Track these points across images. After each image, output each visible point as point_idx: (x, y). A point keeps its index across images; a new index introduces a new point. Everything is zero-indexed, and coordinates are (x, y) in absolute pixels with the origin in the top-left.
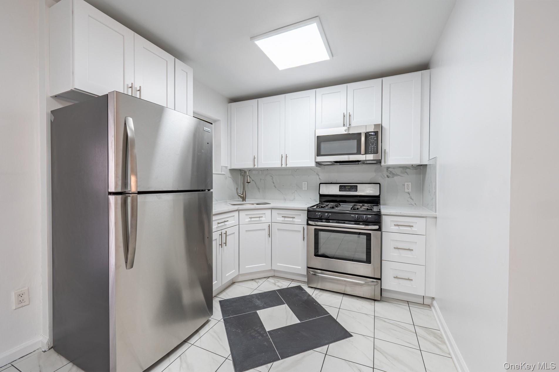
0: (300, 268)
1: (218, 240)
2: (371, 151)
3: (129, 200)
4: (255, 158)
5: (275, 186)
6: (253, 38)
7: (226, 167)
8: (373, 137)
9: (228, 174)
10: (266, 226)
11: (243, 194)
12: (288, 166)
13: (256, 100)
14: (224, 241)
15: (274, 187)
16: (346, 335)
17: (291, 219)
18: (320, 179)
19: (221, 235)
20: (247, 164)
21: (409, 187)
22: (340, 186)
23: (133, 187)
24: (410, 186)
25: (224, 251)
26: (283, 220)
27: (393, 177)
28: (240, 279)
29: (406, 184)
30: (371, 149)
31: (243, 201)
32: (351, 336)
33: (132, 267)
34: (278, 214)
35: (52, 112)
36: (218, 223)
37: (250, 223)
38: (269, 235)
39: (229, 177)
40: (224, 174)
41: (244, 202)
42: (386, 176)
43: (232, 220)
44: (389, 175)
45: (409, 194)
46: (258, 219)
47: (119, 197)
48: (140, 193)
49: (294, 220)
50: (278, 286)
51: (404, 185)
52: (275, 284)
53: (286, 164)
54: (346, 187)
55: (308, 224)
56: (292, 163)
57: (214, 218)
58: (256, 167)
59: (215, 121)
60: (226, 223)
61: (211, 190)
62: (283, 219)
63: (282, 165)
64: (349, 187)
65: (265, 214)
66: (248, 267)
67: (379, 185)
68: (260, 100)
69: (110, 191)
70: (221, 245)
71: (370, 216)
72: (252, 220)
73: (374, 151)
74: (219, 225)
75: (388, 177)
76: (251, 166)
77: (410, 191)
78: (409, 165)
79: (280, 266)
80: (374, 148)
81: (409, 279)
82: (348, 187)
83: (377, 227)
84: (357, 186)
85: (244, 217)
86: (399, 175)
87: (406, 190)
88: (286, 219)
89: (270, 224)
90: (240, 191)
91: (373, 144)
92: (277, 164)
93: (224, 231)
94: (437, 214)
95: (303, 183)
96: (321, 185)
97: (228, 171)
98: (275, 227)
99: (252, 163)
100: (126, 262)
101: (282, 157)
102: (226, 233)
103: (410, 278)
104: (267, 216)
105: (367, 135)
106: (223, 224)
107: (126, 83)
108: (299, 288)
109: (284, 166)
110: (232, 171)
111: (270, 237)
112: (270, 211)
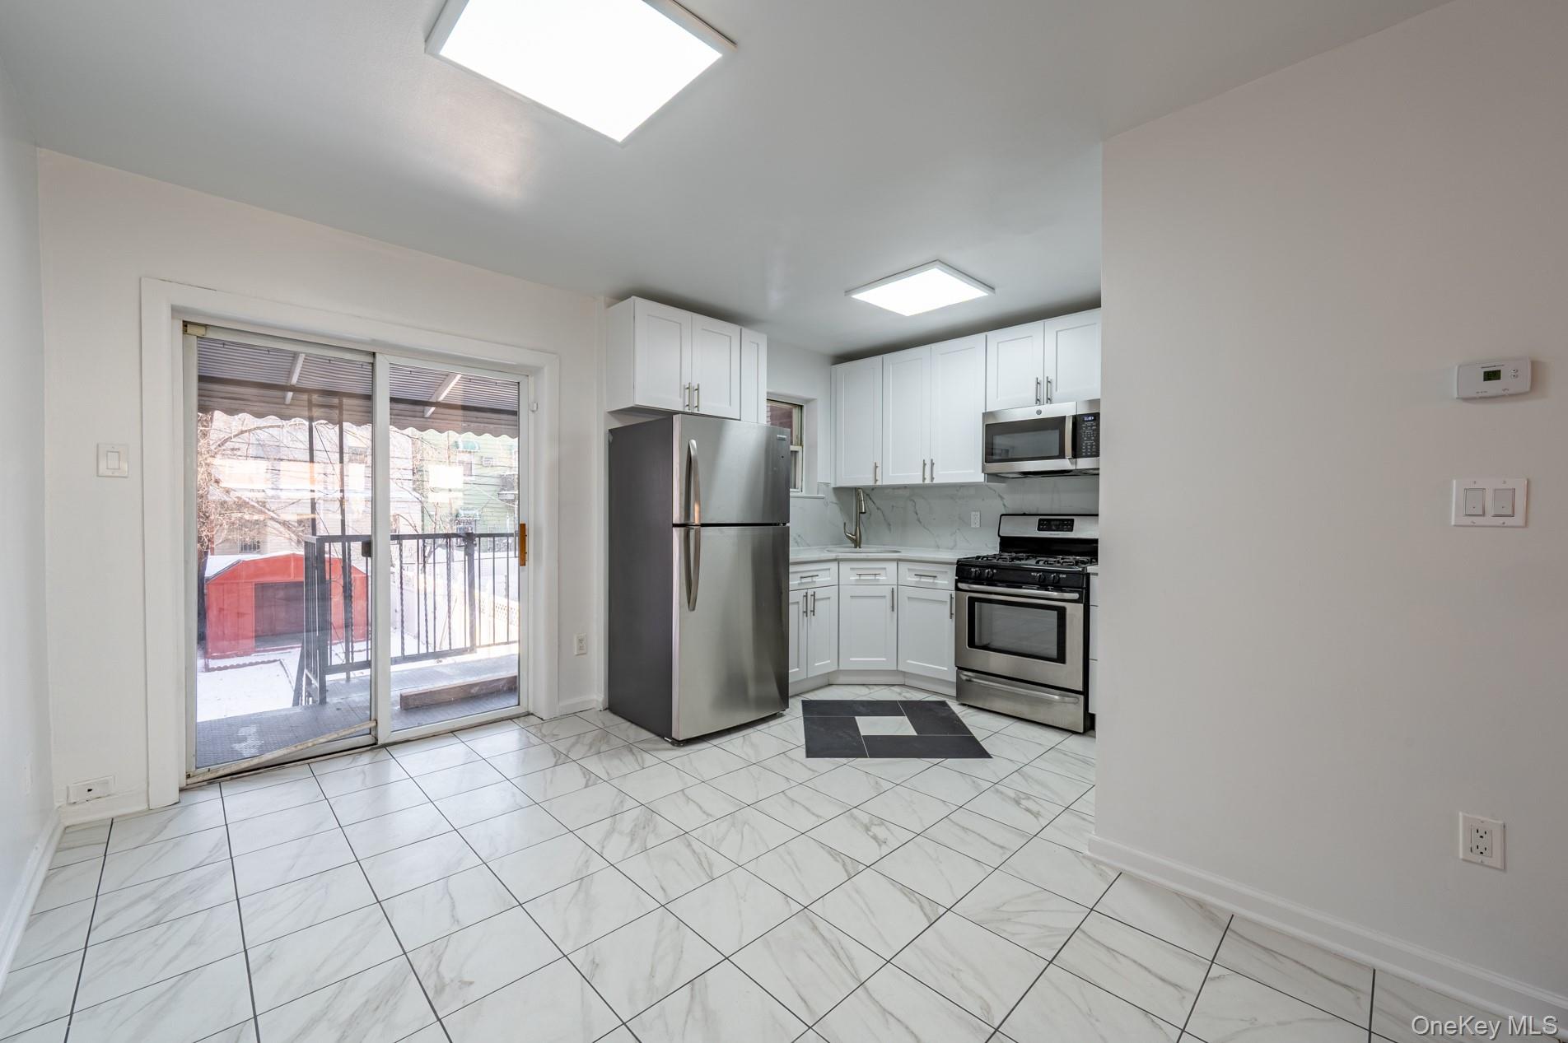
0: (946, 669)
1: (801, 603)
2: (1086, 452)
3: (692, 533)
4: (876, 467)
5: (919, 520)
6: (849, 292)
7: (827, 484)
8: (1089, 424)
9: (832, 498)
10: (887, 591)
11: (855, 535)
12: (935, 482)
13: (879, 358)
14: (810, 608)
15: (917, 522)
16: (980, 753)
17: (931, 580)
18: (1004, 505)
19: (806, 596)
20: (864, 479)
22: (1040, 520)
23: (696, 519)
25: (810, 624)
26: (917, 582)
28: (842, 679)
30: (1086, 448)
31: (856, 547)
32: (990, 758)
33: (694, 609)
34: (909, 569)
35: (609, 430)
36: (801, 578)
37: (858, 583)
38: (893, 607)
39: (832, 502)
40: (823, 498)
41: (858, 549)
43: (826, 577)
46: (873, 578)
47: (682, 529)
48: (703, 525)
49: (936, 581)
50: (905, 697)
52: (900, 694)
53: (932, 479)
54: (1052, 523)
55: (957, 589)
56: (943, 476)
57: (792, 569)
58: (879, 483)
59: (808, 401)
60: (815, 579)
61: (787, 524)
62: (917, 579)
63: (924, 479)
64: (1058, 523)
65: (885, 569)
66: (856, 661)
68: (886, 356)
69: (674, 522)
70: (806, 612)
71: (1065, 576)
72: (862, 578)
73: (1091, 452)
74: (804, 580)
76: (871, 483)
79: (912, 664)
80: (1092, 446)
82: (1055, 522)
83: (1075, 596)
84: (1073, 520)
85: (848, 573)
88: (924, 580)
89: (895, 587)
90: (851, 528)
91: (1089, 439)
92: (914, 478)
93: (810, 592)
95: (973, 513)
96: (1003, 517)
97: (831, 491)
98: (904, 593)
99: (872, 476)
100: (689, 602)
101: (925, 465)
102: (814, 595)
104: (888, 574)
105: (1076, 420)
106: (809, 580)
107: (683, 384)
108: (943, 704)
109: (928, 481)
110: (839, 491)
111: (893, 610)
112: (895, 564)
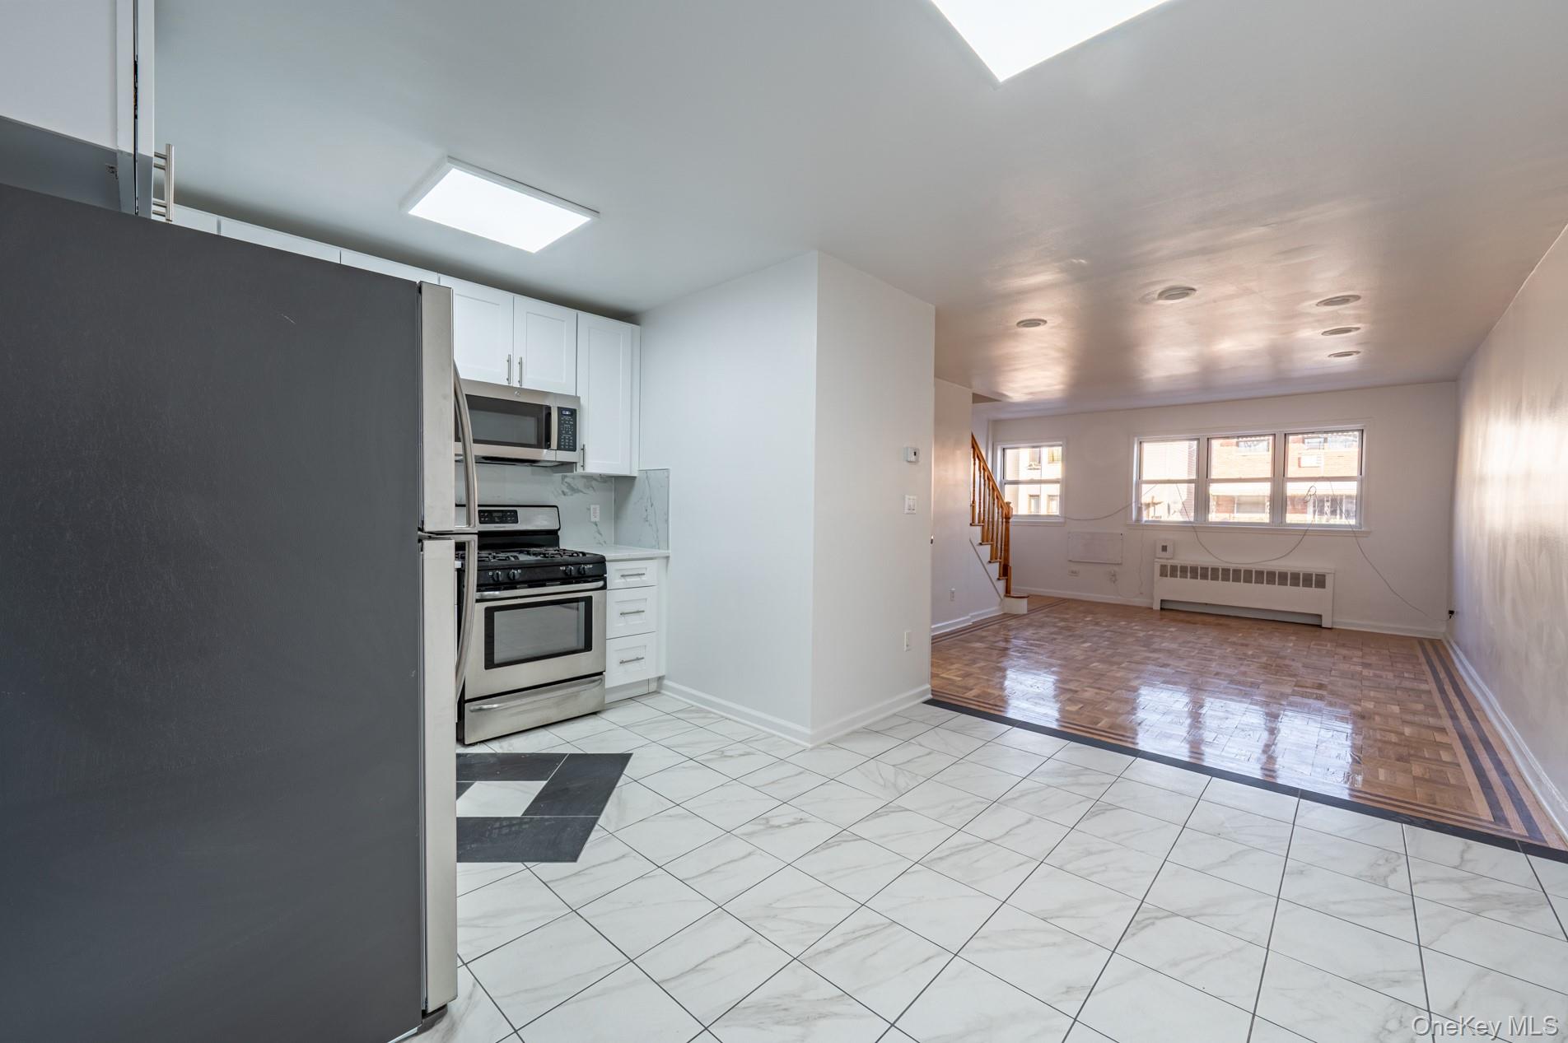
2: (565, 445)
8: (567, 418)
16: (624, 758)
21: (596, 513)
22: (480, 512)
24: (598, 511)
27: (572, 495)
29: (592, 507)
30: (565, 441)
32: (631, 755)
42: (560, 492)
44: (566, 490)
45: (596, 525)
51: (589, 509)
54: (495, 514)
64: (500, 514)
67: (556, 509)
71: (591, 566)
73: (569, 446)
75: (564, 493)
77: (597, 519)
78: (595, 474)
80: (570, 439)
81: (638, 659)
82: (497, 514)
83: (601, 584)
84: (516, 512)
86: (582, 492)
87: (593, 519)
91: (567, 433)
94: (670, 552)
103: (640, 657)
